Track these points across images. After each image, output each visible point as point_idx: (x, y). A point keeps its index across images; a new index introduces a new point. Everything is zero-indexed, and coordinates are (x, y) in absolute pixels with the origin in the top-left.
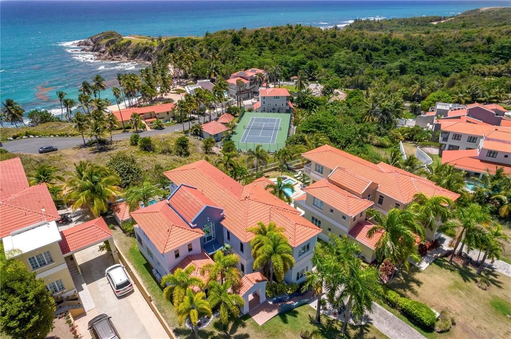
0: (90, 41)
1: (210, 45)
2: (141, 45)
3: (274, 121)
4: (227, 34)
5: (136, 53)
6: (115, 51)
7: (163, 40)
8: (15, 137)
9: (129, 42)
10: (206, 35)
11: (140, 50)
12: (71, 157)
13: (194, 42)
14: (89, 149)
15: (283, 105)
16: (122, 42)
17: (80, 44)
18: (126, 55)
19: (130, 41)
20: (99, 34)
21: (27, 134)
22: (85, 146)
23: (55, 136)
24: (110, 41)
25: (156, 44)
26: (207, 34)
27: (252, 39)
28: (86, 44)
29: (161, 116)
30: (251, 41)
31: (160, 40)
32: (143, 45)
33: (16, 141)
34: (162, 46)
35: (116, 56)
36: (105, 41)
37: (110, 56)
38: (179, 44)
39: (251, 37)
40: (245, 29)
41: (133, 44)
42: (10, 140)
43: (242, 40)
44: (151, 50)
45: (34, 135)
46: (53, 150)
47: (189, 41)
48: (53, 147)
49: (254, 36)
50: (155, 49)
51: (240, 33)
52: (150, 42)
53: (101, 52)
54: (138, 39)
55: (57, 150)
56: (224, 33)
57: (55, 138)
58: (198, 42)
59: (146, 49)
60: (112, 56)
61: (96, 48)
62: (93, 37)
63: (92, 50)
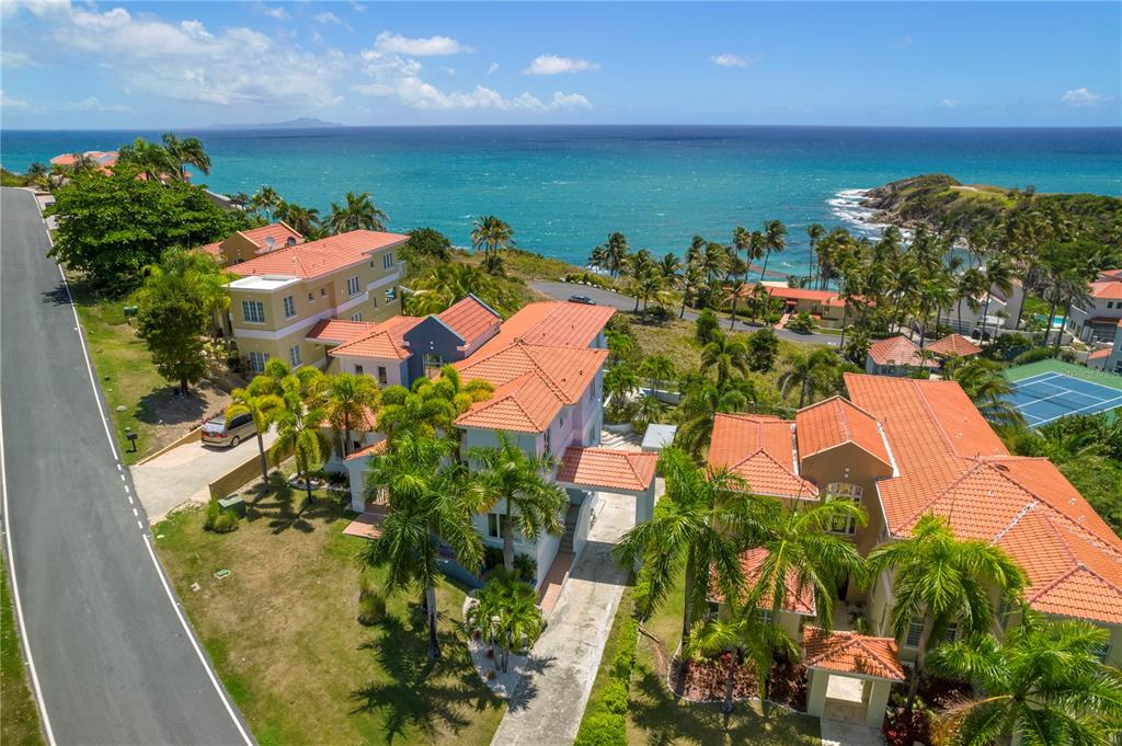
0: (888, 189)
2: (974, 203)
3: (1111, 394)
7: (1035, 196)
16: (942, 194)
17: (866, 195)
19: (958, 194)
20: (913, 179)
21: (586, 280)
24: (919, 192)
25: (1012, 205)
28: (879, 194)
31: (1029, 196)
33: (568, 284)
36: (913, 190)
41: (960, 200)
45: (593, 283)
48: (588, 300)
52: (1005, 198)
54: (979, 191)
60: (905, 219)
61: (887, 201)
62: (898, 183)
63: (878, 206)
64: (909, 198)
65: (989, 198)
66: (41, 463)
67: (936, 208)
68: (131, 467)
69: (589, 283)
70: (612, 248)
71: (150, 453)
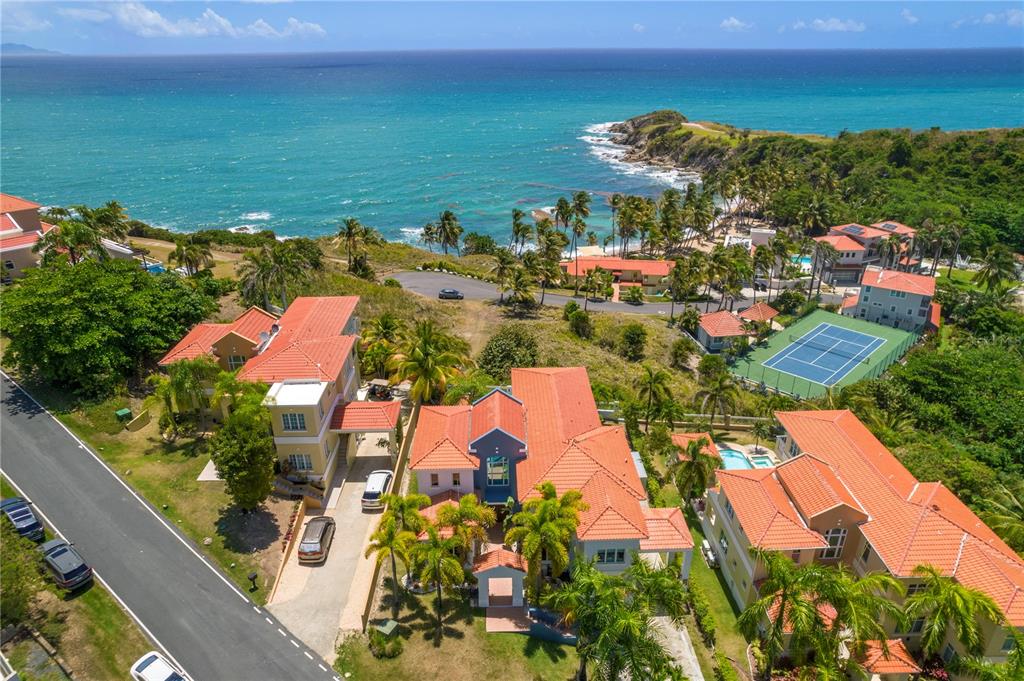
0: (629, 125)
1: (836, 159)
2: (706, 142)
3: (867, 340)
4: (888, 137)
5: (692, 155)
6: (658, 148)
7: (751, 137)
8: (425, 267)
9: (689, 135)
10: (840, 137)
11: (701, 152)
12: (469, 315)
13: (809, 149)
14: (503, 308)
15: (910, 312)
16: (678, 132)
17: (612, 130)
18: (675, 158)
19: (691, 133)
20: (648, 115)
21: (441, 267)
22: (501, 302)
23: (473, 277)
24: (657, 130)
25: (735, 144)
26: (842, 135)
27: (944, 154)
28: (622, 129)
29: (651, 281)
30: (936, 160)
31: (746, 136)
32: (710, 142)
33: (425, 273)
34: (744, 149)
35: (658, 157)
36: (652, 128)
37: (648, 157)
38: (777, 148)
39: (944, 149)
40: (935, 129)
41: (695, 139)
42: (419, 270)
43: (918, 156)
44: (722, 154)
45: (448, 270)
46: (457, 298)
47: (800, 145)
48: (457, 293)
49: (952, 147)
50: (731, 153)
51: (919, 138)
52: (728, 137)
53: (637, 147)
54: (708, 130)
55: (462, 298)
56: (882, 135)
57: (472, 281)
58: (816, 150)
59: (712, 150)
60: (652, 156)
61: (632, 138)
62: (636, 119)
63: (625, 142)
64: (652, 136)
65: (717, 137)
66: (184, 622)
67: (677, 146)
68: (265, 606)
69: (444, 270)
70: (444, 225)
71: (270, 587)
